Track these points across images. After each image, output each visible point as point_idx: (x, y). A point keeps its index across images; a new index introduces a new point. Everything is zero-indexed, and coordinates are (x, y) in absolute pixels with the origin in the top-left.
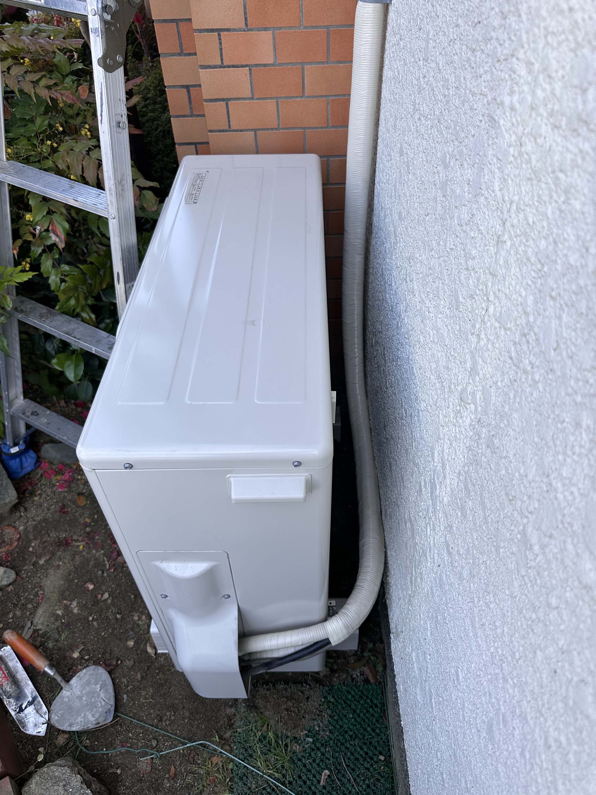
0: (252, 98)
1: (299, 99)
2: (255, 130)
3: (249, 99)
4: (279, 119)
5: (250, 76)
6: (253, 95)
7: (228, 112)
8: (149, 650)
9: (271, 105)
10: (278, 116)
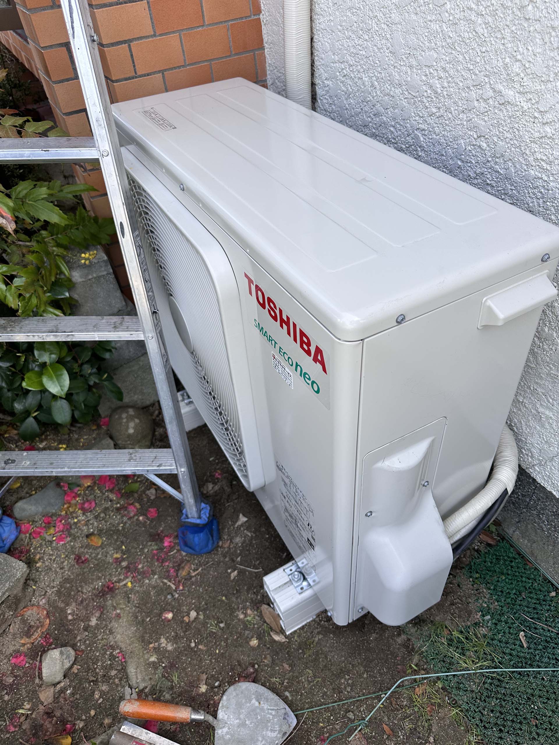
0: (155, 35)
1: (200, 29)
2: (162, 72)
3: (151, 36)
4: (184, 55)
5: (150, 10)
6: (155, 32)
7: (132, 55)
8: (277, 638)
9: (174, 40)
10: (183, 51)
